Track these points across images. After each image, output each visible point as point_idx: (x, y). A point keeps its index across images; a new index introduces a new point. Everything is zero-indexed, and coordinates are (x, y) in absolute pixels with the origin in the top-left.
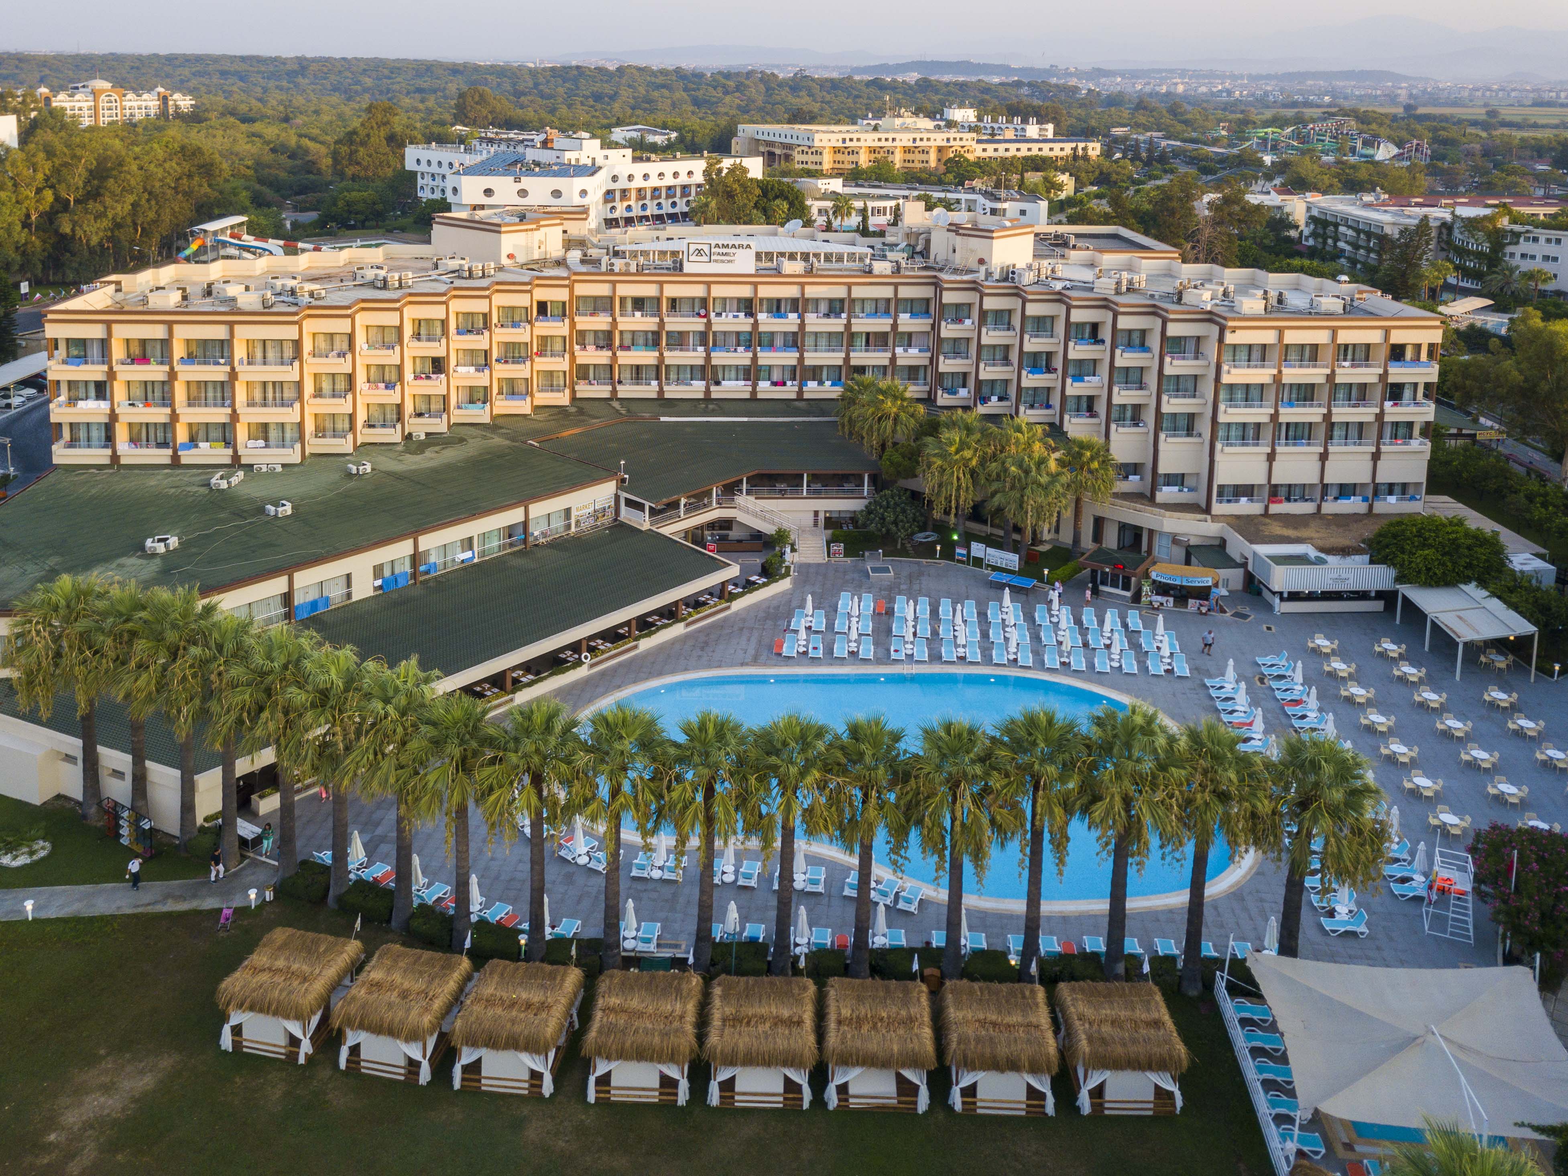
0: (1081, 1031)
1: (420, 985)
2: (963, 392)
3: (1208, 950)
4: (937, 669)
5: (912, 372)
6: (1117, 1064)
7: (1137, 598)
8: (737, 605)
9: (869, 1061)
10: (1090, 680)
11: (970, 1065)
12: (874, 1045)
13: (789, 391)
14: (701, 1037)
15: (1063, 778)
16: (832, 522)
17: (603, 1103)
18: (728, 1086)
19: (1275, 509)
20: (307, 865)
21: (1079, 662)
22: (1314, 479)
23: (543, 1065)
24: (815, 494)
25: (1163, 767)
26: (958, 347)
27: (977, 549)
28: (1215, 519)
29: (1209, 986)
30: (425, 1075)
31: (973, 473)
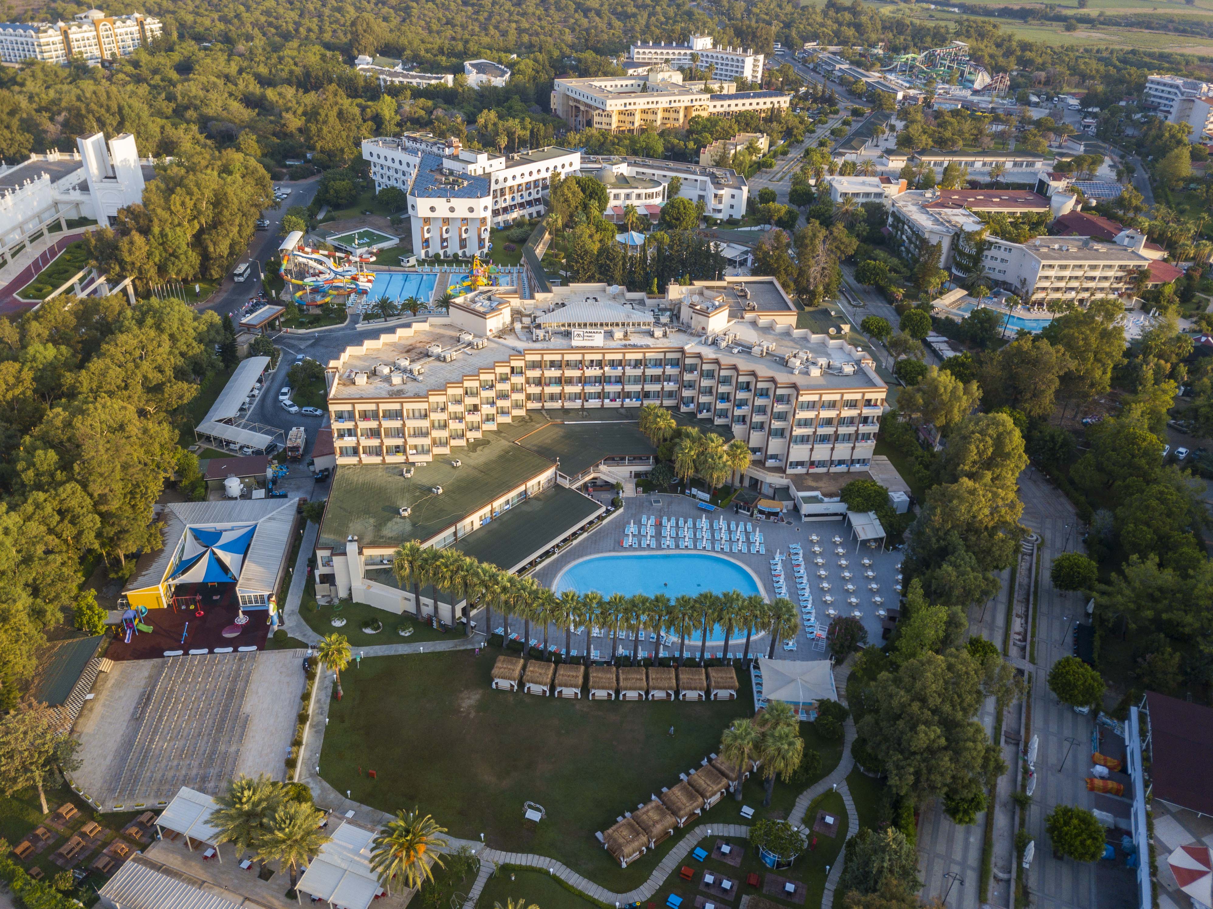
0: (713, 679)
1: (543, 671)
2: (692, 406)
3: (750, 656)
4: (678, 552)
5: (670, 394)
6: (721, 688)
7: (752, 515)
8: (605, 522)
9: (660, 689)
10: (730, 556)
11: (684, 689)
12: (661, 685)
13: (617, 404)
14: (618, 683)
15: (713, 613)
16: (637, 475)
17: (593, 700)
18: (624, 695)
19: (811, 471)
20: (494, 635)
21: (727, 549)
22: (828, 458)
23: (578, 691)
24: (631, 463)
25: (740, 610)
26: (690, 385)
27: (694, 491)
28: (787, 476)
29: (749, 667)
30: (548, 694)
31: (694, 461)
